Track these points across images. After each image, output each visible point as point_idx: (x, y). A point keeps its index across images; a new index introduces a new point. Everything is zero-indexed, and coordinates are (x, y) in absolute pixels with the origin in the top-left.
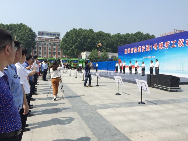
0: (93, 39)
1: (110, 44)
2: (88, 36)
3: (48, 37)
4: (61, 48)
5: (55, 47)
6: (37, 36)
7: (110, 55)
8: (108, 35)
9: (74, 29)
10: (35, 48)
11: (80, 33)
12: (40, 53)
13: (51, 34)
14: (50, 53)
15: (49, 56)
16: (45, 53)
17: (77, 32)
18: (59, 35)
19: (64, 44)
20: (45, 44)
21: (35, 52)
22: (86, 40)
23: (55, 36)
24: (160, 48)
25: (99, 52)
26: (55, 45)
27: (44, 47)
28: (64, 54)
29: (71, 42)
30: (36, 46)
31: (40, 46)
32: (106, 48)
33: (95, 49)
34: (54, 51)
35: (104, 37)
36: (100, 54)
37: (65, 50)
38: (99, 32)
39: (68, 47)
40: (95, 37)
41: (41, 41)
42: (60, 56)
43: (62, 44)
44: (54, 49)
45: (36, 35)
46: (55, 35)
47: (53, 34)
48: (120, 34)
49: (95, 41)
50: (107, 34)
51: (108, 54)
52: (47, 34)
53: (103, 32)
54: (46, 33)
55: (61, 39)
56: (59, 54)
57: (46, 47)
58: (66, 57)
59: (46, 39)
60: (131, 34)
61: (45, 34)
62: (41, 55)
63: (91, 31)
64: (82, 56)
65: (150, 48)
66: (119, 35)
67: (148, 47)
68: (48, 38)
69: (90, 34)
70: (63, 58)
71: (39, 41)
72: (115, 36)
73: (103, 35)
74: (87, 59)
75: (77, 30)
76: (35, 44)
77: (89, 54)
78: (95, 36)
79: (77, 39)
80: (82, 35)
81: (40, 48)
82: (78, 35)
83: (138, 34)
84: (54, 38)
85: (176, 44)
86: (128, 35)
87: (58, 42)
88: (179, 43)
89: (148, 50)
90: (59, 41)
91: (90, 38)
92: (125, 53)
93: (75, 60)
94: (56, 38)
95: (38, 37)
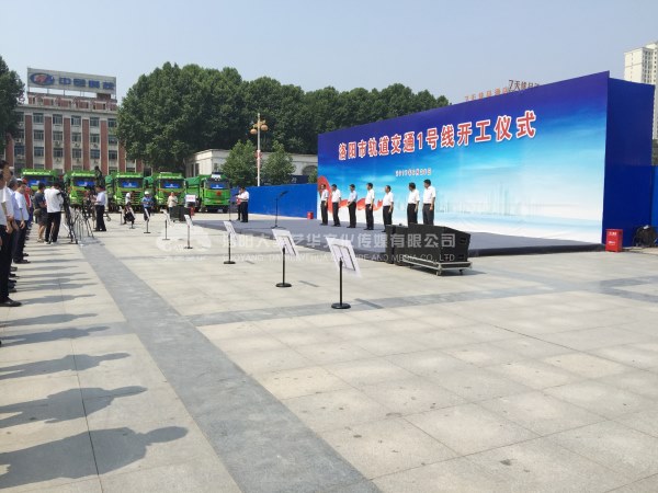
0: (240, 103)
1: (299, 124)
2: (219, 93)
3: (68, 93)
4: (121, 136)
5: (95, 130)
6: (26, 88)
7: (300, 164)
8: (293, 93)
9: (167, 65)
10: (16, 133)
11: (190, 83)
12: (39, 154)
13: (79, 83)
14: (77, 153)
15: (74, 162)
16: (58, 153)
17: (180, 79)
18: (111, 85)
19: (132, 122)
20: (57, 119)
21: (19, 148)
22: (214, 108)
23: (96, 89)
24: (445, 143)
25: (259, 151)
26: (95, 123)
27: (54, 128)
28: (131, 158)
29: (157, 112)
30: (22, 125)
31: (40, 127)
32: (287, 137)
33: (244, 142)
34: (91, 147)
35: (278, 98)
36: (262, 159)
37: (135, 144)
38: (259, 81)
39: (147, 130)
40: (245, 99)
41: (42, 105)
42: (117, 165)
43: (123, 120)
44: (95, 138)
45: (22, 85)
46: (94, 84)
47: (87, 81)
48: (333, 89)
49: (245, 111)
50: (287, 88)
51: (291, 159)
52: (65, 81)
53: (275, 81)
54: (60, 79)
55: (119, 103)
56: (113, 156)
57: (61, 129)
58: (138, 171)
59: (61, 101)
60: (370, 91)
61: (57, 82)
62: (43, 162)
63: (231, 74)
64: (197, 165)
65: (417, 142)
66: (329, 93)
67: (410, 138)
68: (70, 97)
69: (227, 88)
70: (130, 170)
71: (32, 105)
72: (318, 95)
73: (275, 90)
74: (214, 176)
75: (178, 70)
76: (19, 117)
77: (223, 157)
78: (248, 95)
79: (181, 104)
80: (198, 88)
81: (39, 135)
82: (182, 90)
83: (394, 92)
84: (93, 95)
85: (489, 130)
86: (361, 93)
87: (108, 111)
88: (498, 127)
89: (409, 148)
90: (114, 108)
91: (230, 103)
92: (342, 157)
93: (171, 181)
94: (101, 96)
95: (29, 93)
